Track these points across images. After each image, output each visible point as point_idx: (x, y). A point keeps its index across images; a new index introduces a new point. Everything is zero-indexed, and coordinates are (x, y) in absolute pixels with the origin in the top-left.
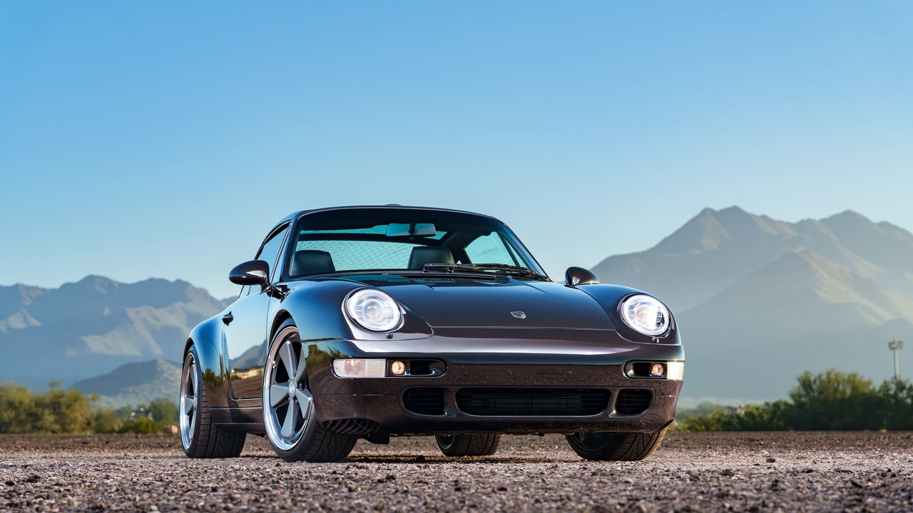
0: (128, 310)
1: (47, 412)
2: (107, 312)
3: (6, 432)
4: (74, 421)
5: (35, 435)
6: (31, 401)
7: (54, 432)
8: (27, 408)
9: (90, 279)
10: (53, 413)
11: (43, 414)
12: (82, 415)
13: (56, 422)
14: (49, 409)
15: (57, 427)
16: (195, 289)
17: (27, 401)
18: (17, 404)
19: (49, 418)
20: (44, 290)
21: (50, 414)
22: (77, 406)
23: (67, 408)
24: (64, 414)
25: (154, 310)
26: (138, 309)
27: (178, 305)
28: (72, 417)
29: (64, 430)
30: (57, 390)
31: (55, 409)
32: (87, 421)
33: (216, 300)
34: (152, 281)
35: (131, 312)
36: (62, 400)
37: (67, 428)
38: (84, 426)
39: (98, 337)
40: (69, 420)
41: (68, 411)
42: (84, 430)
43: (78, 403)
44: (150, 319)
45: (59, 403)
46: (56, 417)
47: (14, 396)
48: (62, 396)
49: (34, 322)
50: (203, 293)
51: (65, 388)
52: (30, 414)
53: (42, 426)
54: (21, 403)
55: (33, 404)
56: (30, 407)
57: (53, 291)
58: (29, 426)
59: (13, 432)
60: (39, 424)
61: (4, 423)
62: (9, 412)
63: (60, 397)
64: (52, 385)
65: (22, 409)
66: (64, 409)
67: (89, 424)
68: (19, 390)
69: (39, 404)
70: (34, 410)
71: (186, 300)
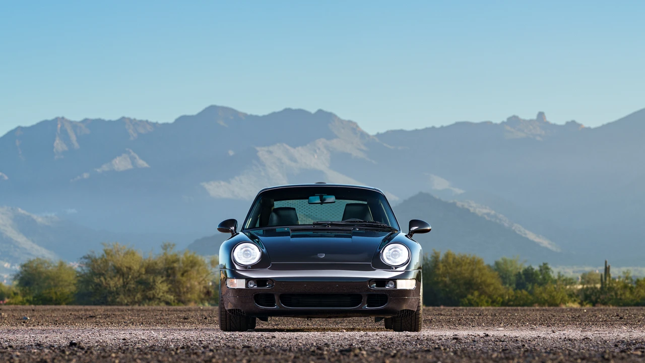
0: (258, 149)
1: (159, 279)
2: (231, 153)
3: (113, 303)
4: (190, 290)
5: (146, 307)
6: (141, 267)
7: (168, 303)
8: (136, 275)
9: (212, 111)
10: (166, 281)
11: (154, 281)
12: (199, 283)
13: (169, 291)
14: (162, 277)
15: (171, 297)
16: (342, 121)
17: (136, 267)
18: (125, 270)
19: (162, 287)
20: (155, 125)
21: (162, 282)
22: (193, 273)
23: (183, 275)
24: (179, 282)
25: (292, 150)
26: (271, 148)
27: (321, 142)
28: (188, 285)
29: (180, 301)
30: (171, 253)
31: (168, 276)
32: (205, 291)
33: (368, 136)
34: (287, 111)
35: (262, 152)
36: (175, 265)
37: (183, 298)
38: (202, 296)
39: (223, 183)
40: (185, 290)
41: (184, 279)
42: (202, 301)
43: (196, 268)
44: (286, 160)
45: (173, 269)
46: (170, 286)
47: (121, 260)
48: (177, 261)
49: (142, 163)
50: (352, 127)
51: (181, 250)
52: (140, 282)
53: (154, 295)
54: (130, 269)
55: (143, 271)
56: (141, 274)
57: (166, 125)
58: (139, 296)
59: (121, 304)
60: (150, 293)
61: (111, 292)
62: (116, 279)
63: (174, 262)
64: (165, 247)
65: (130, 277)
66: (178, 276)
67: (208, 293)
68: (127, 253)
69: (150, 269)
70: (144, 277)
71: (330, 136)
